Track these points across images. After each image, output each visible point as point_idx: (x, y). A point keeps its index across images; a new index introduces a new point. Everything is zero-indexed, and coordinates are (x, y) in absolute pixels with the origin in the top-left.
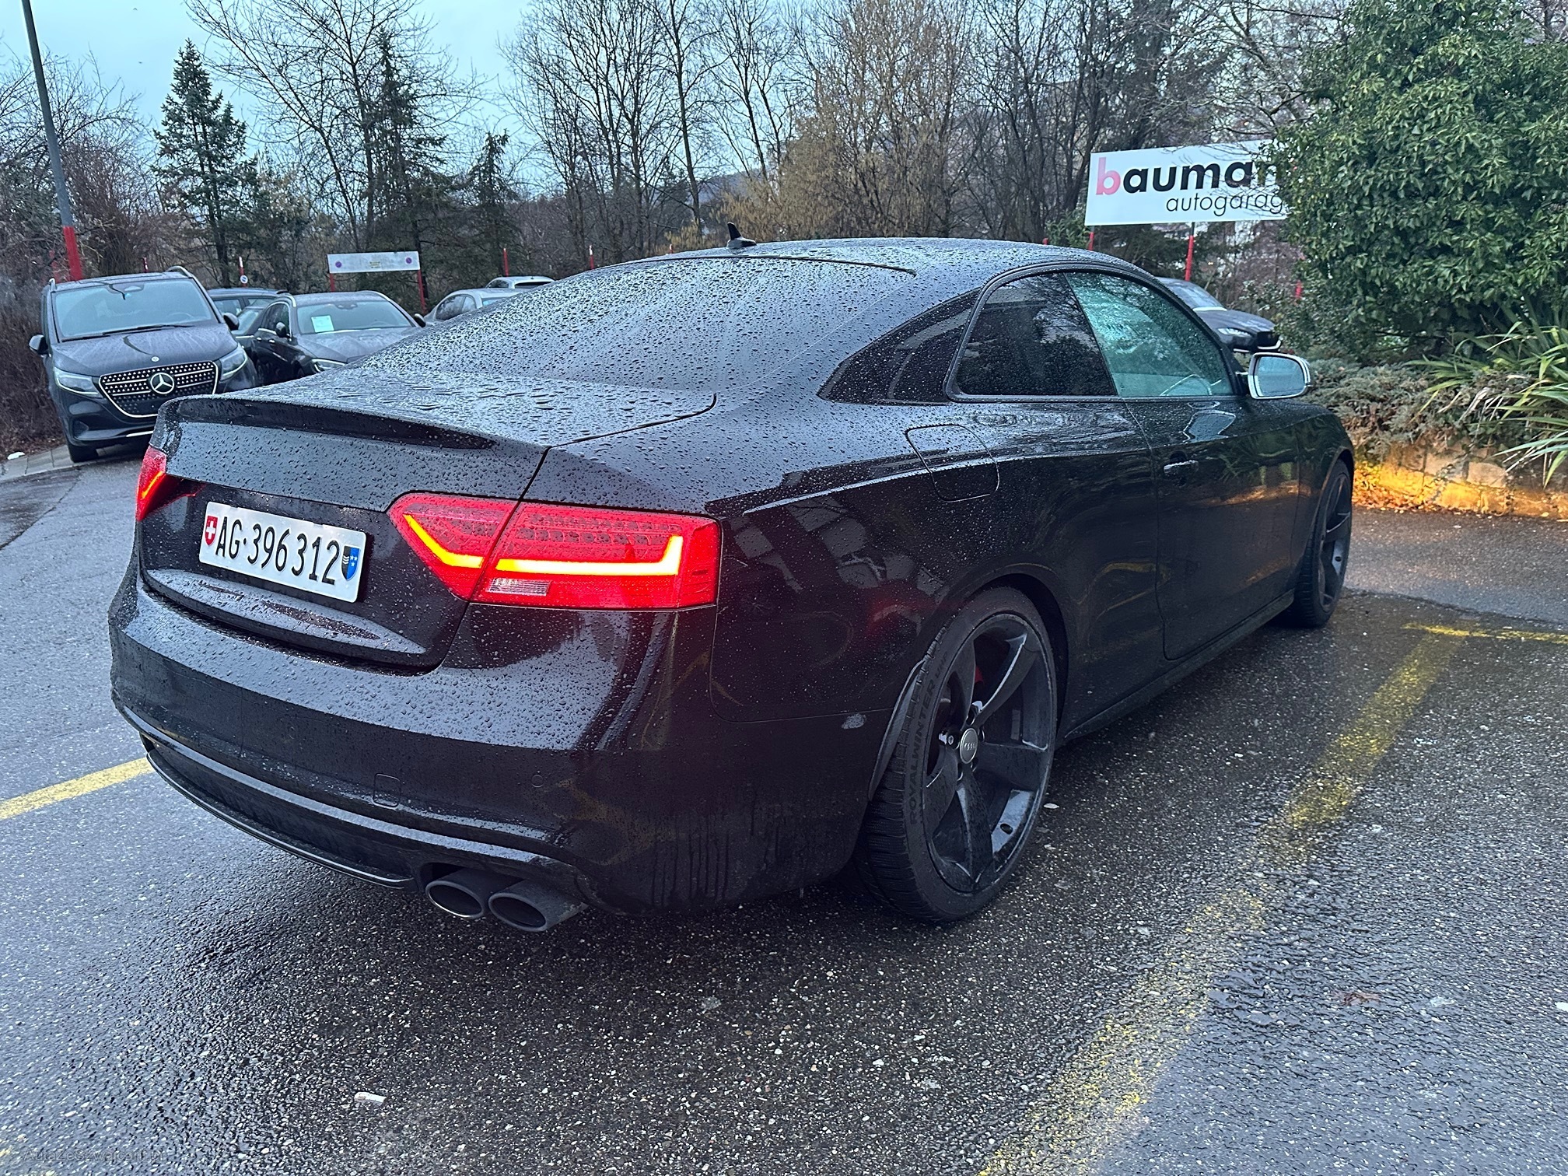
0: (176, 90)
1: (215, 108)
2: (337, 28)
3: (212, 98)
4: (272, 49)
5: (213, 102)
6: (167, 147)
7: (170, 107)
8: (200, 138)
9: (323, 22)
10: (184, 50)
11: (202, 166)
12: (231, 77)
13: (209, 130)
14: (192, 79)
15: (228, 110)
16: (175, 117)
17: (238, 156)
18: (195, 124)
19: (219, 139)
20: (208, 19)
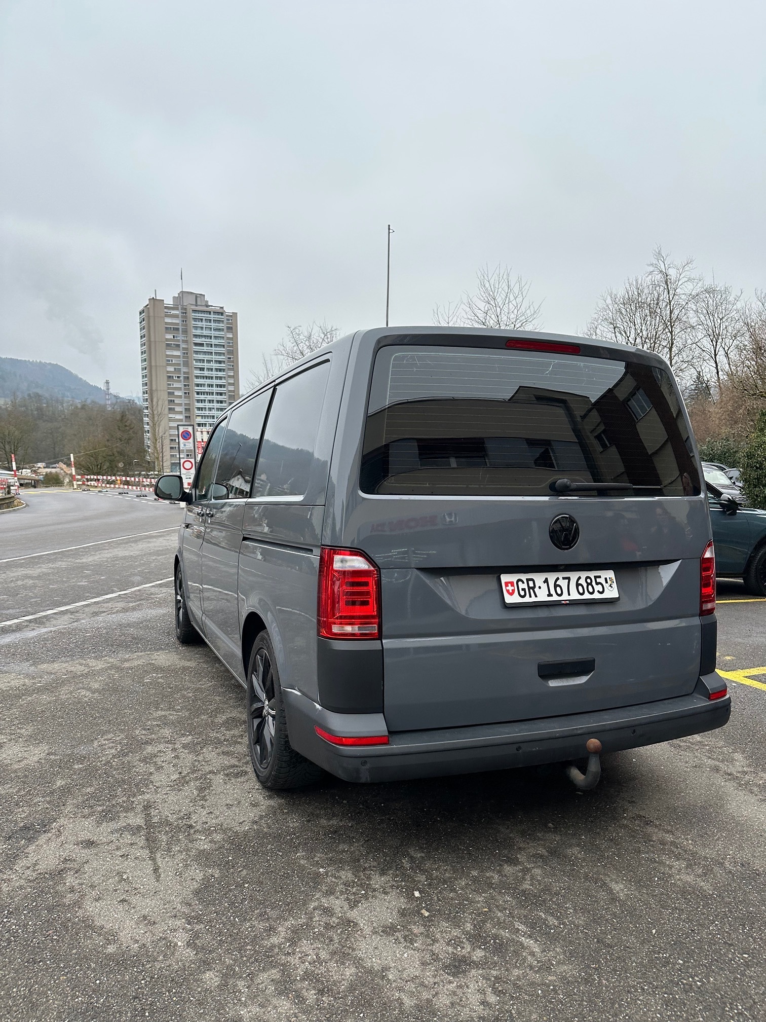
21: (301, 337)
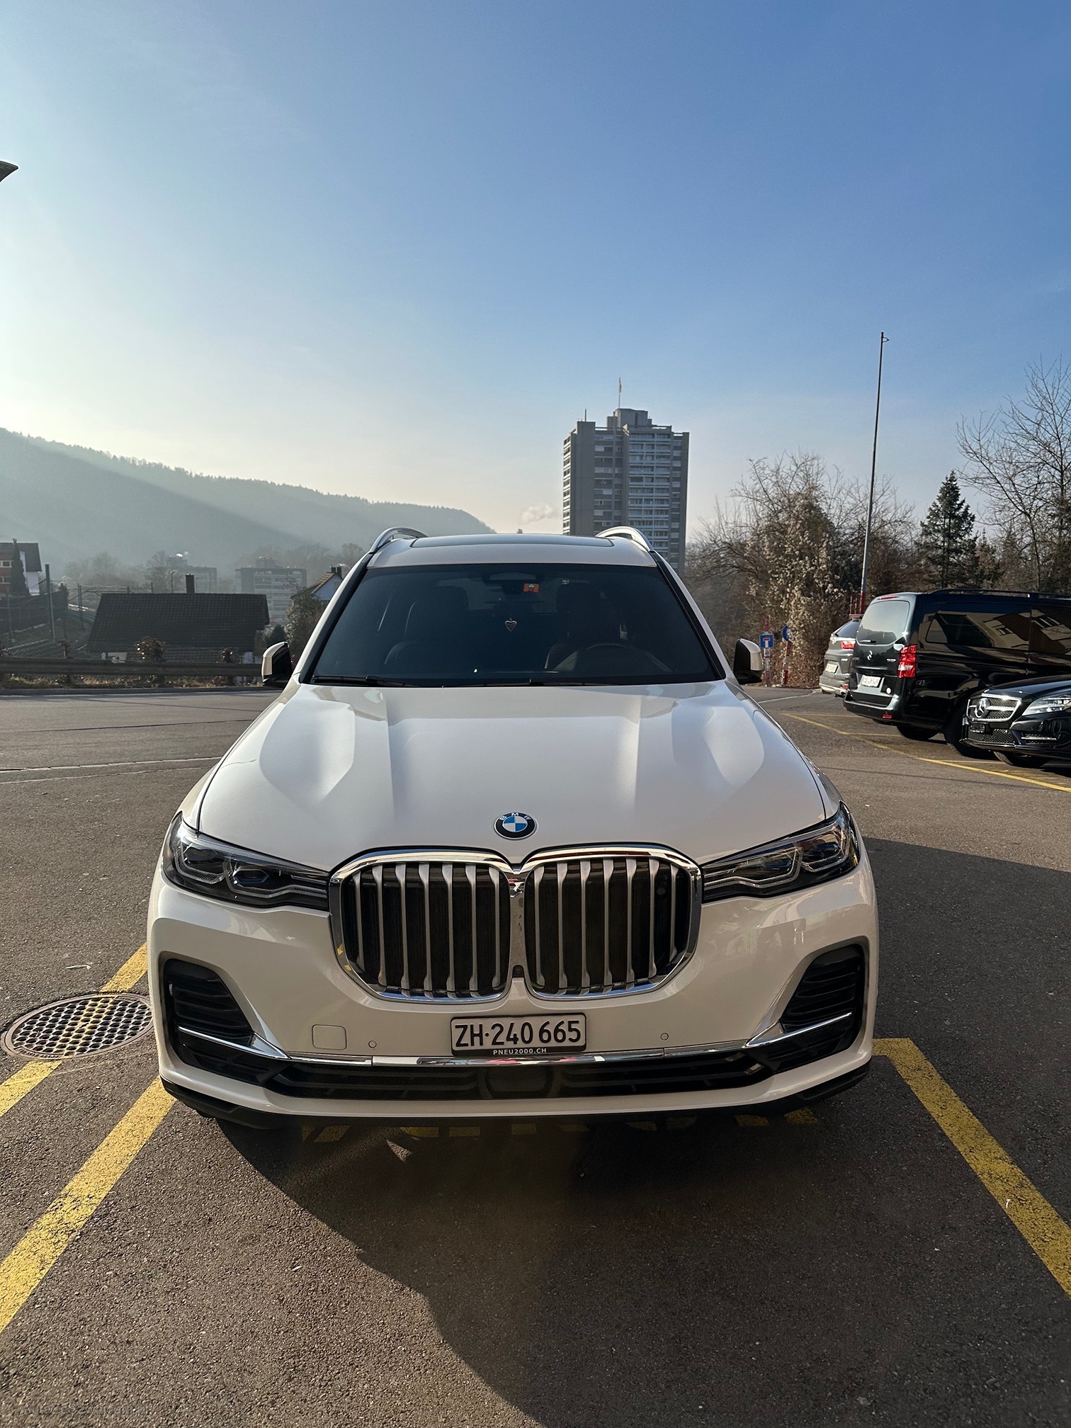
0: (940, 499)
1: (959, 508)
2: (1057, 449)
3: (958, 502)
4: (1007, 466)
5: (959, 505)
6: (926, 531)
7: (933, 509)
8: (946, 526)
9: (1046, 445)
10: (949, 476)
11: (943, 542)
12: (976, 485)
13: (952, 521)
14: (949, 493)
15: (968, 506)
16: (934, 514)
17: (967, 536)
18: (945, 518)
19: (958, 526)
20: (971, 451)
21: (767, 471)
